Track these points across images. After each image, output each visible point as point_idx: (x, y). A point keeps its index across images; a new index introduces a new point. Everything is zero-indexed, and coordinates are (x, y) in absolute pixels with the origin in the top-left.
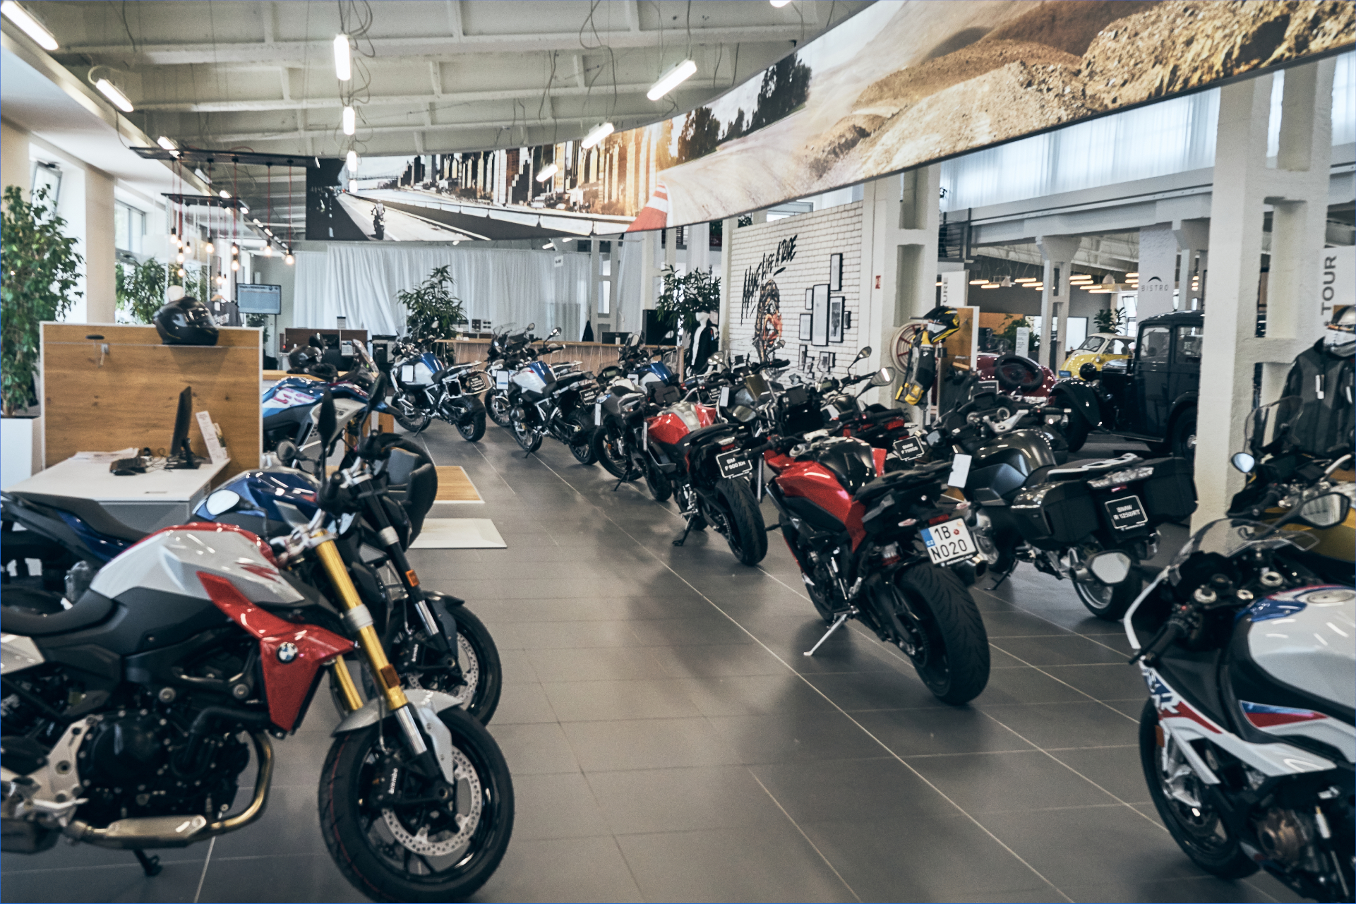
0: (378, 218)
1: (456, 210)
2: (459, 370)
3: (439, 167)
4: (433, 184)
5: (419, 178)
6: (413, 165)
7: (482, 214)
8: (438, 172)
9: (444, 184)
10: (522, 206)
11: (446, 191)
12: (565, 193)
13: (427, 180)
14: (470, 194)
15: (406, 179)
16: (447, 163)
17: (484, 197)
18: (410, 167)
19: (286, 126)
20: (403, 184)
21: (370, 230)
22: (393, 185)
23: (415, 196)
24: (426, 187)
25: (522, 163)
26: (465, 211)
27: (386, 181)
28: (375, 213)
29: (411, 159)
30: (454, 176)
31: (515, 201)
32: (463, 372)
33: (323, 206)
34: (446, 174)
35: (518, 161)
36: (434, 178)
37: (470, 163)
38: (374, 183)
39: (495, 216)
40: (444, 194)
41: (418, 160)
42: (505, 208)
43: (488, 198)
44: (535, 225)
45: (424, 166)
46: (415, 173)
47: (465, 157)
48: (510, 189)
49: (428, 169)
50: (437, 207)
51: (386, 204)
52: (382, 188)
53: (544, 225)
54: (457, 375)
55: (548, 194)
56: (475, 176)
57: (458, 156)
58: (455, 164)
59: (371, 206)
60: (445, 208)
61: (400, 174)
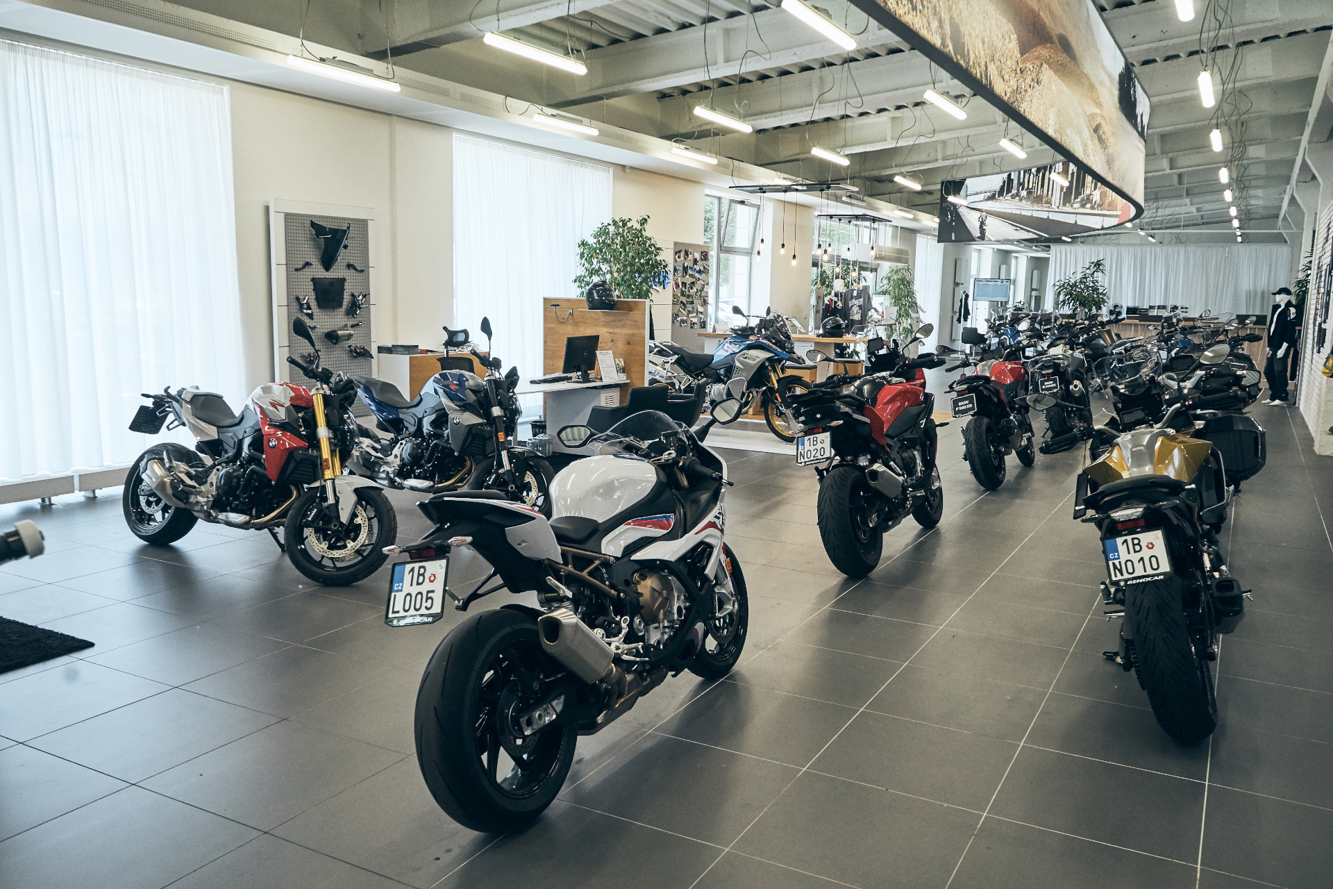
0: (982, 223)
1: (1029, 214)
2: (1125, 343)
3: (1022, 181)
4: (1018, 195)
5: (1009, 191)
6: (1006, 180)
7: (1044, 215)
8: (1021, 184)
9: (1024, 193)
10: (1068, 209)
11: (1026, 198)
12: (1091, 194)
13: (1014, 191)
14: (1038, 200)
15: (1001, 193)
16: (1027, 176)
17: (1047, 203)
18: (1004, 182)
19: (930, 158)
20: (999, 196)
21: (976, 233)
22: (992, 198)
23: (1006, 205)
24: (1013, 197)
25: (1070, 172)
26: (1036, 214)
27: (989, 194)
28: (981, 220)
29: (1005, 175)
30: (1030, 187)
31: (1064, 205)
32: (1128, 345)
33: (949, 217)
34: (1026, 186)
35: (1068, 171)
36: (1018, 190)
37: (1041, 175)
38: (981, 197)
39: (1053, 217)
40: (1024, 202)
41: (1009, 176)
42: (1058, 210)
43: (1049, 202)
44: (1074, 222)
45: (1013, 180)
46: (1007, 187)
47: (1038, 171)
48: (1062, 193)
49: (1015, 182)
50: (1018, 212)
51: (989, 212)
52: (986, 200)
53: (1079, 223)
54: (1123, 347)
55: (1082, 196)
56: (1043, 186)
57: (1034, 170)
58: (1032, 176)
59: (978, 214)
60: (1024, 213)
61: (998, 188)
